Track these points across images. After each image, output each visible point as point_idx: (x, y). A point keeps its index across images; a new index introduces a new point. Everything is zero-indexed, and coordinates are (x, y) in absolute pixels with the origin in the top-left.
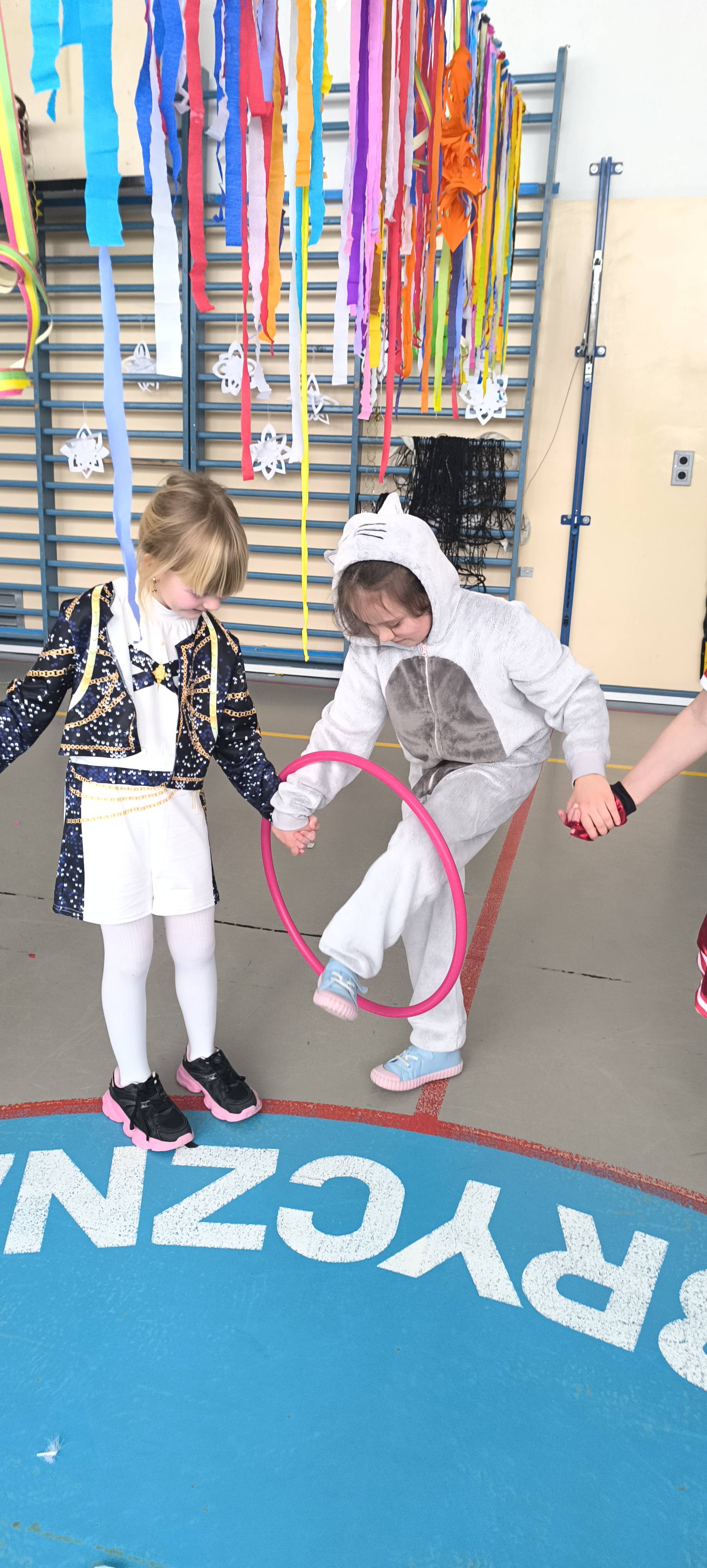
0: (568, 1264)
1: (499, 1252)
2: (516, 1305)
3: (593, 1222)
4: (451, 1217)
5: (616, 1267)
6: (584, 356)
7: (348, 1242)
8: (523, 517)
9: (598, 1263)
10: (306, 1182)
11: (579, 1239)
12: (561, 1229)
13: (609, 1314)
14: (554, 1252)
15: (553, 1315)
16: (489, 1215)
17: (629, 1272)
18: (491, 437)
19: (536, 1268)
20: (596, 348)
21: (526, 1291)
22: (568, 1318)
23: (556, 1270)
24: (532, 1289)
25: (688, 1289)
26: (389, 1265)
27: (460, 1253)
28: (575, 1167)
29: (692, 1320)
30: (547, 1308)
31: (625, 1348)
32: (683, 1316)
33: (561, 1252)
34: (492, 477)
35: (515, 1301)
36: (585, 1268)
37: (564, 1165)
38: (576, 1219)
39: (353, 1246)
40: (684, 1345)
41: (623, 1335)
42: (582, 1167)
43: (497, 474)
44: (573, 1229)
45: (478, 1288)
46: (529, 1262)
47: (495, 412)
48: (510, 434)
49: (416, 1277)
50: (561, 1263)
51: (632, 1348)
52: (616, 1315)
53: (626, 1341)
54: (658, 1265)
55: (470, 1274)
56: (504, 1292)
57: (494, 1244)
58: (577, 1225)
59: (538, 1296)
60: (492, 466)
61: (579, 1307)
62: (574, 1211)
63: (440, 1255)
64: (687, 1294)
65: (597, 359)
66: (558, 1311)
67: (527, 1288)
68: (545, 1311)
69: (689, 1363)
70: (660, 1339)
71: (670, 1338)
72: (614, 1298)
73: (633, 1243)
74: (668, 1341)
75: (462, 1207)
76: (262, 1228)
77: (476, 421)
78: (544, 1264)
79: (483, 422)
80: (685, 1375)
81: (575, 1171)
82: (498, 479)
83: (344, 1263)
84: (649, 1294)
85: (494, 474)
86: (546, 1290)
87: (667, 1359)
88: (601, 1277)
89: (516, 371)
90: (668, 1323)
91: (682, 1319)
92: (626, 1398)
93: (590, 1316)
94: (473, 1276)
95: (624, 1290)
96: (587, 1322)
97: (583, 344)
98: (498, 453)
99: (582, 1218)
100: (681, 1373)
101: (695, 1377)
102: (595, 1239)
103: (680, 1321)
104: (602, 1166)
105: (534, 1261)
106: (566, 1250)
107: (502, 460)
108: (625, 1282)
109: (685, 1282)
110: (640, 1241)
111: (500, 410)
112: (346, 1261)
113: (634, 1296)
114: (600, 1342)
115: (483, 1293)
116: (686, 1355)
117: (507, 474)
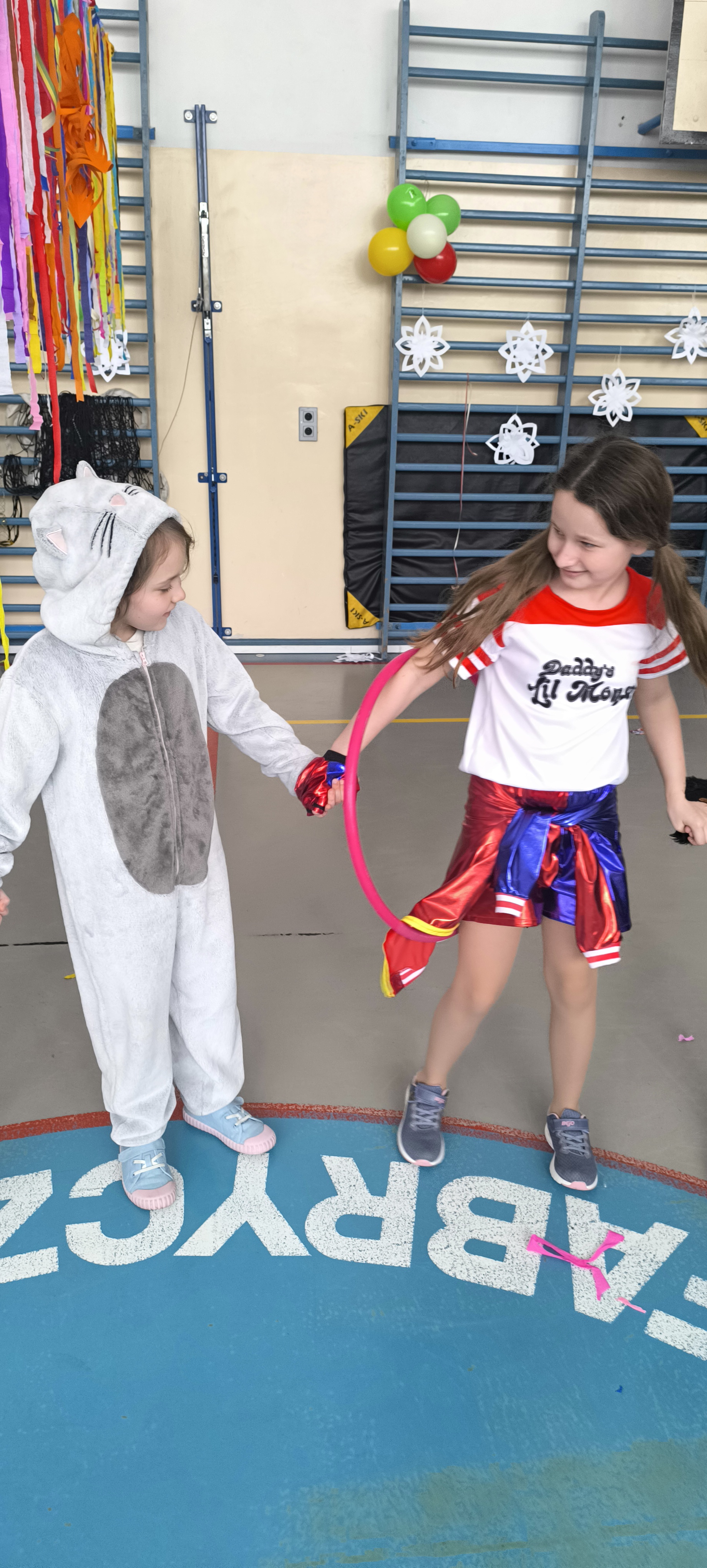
0: (341, 1207)
1: (281, 1212)
2: (305, 1255)
3: (355, 1163)
4: (230, 1192)
5: (381, 1198)
6: (202, 310)
7: (140, 1241)
8: (161, 477)
9: (366, 1199)
10: (86, 1194)
11: (346, 1182)
12: (328, 1177)
13: (384, 1241)
14: (327, 1199)
15: (339, 1255)
16: (264, 1180)
17: (393, 1200)
18: (117, 394)
19: (315, 1217)
20: (212, 303)
21: (311, 1240)
22: (352, 1254)
23: (332, 1214)
24: (315, 1237)
25: (443, 1201)
26: (185, 1251)
27: (247, 1222)
28: (329, 1118)
29: (450, 1226)
30: (332, 1250)
31: (402, 1266)
32: (443, 1225)
33: (333, 1197)
34: (123, 436)
35: (304, 1252)
36: (356, 1206)
37: (320, 1118)
38: (339, 1165)
39: (147, 1243)
40: (449, 1249)
41: (399, 1255)
42: (335, 1115)
43: (129, 433)
44: (338, 1174)
45: (269, 1250)
46: (308, 1213)
47: (119, 368)
48: (137, 391)
49: (212, 1255)
50: (335, 1207)
51: (409, 1264)
52: (389, 1240)
53: (402, 1259)
54: (415, 1187)
55: (259, 1240)
56: (292, 1247)
57: (274, 1206)
58: (342, 1169)
59: (322, 1242)
60: (122, 425)
61: (358, 1241)
62: (336, 1157)
63: (229, 1229)
64: (443, 1206)
65: (214, 314)
66: (342, 1250)
67: (311, 1237)
68: (331, 1254)
69: (455, 1263)
70: (429, 1250)
71: (437, 1247)
72: (386, 1226)
73: (391, 1173)
74: (436, 1250)
75: (239, 1179)
76: (54, 1250)
77: (99, 379)
78: (321, 1212)
79: (108, 379)
80: (455, 1274)
81: (330, 1121)
82: (131, 438)
83: (142, 1261)
84: (413, 1214)
85: (126, 433)
86: (328, 1235)
87: (437, 1265)
88: (371, 1210)
89: (135, 325)
90: (432, 1235)
91: (443, 1228)
92: (412, 1308)
93: (369, 1247)
94: (262, 1240)
95: (392, 1217)
96: (368, 1252)
97: (199, 299)
98: (126, 412)
99: (344, 1162)
100: (451, 1274)
101: (462, 1274)
102: (359, 1178)
103: (442, 1230)
104: (351, 1110)
105: (311, 1211)
106: (337, 1195)
107: (132, 417)
108: (391, 1209)
109: (440, 1196)
110: (397, 1170)
111: (123, 366)
112: (143, 1259)
113: (401, 1219)
114: (382, 1267)
115: (274, 1252)
116: (452, 1257)
117: (139, 433)
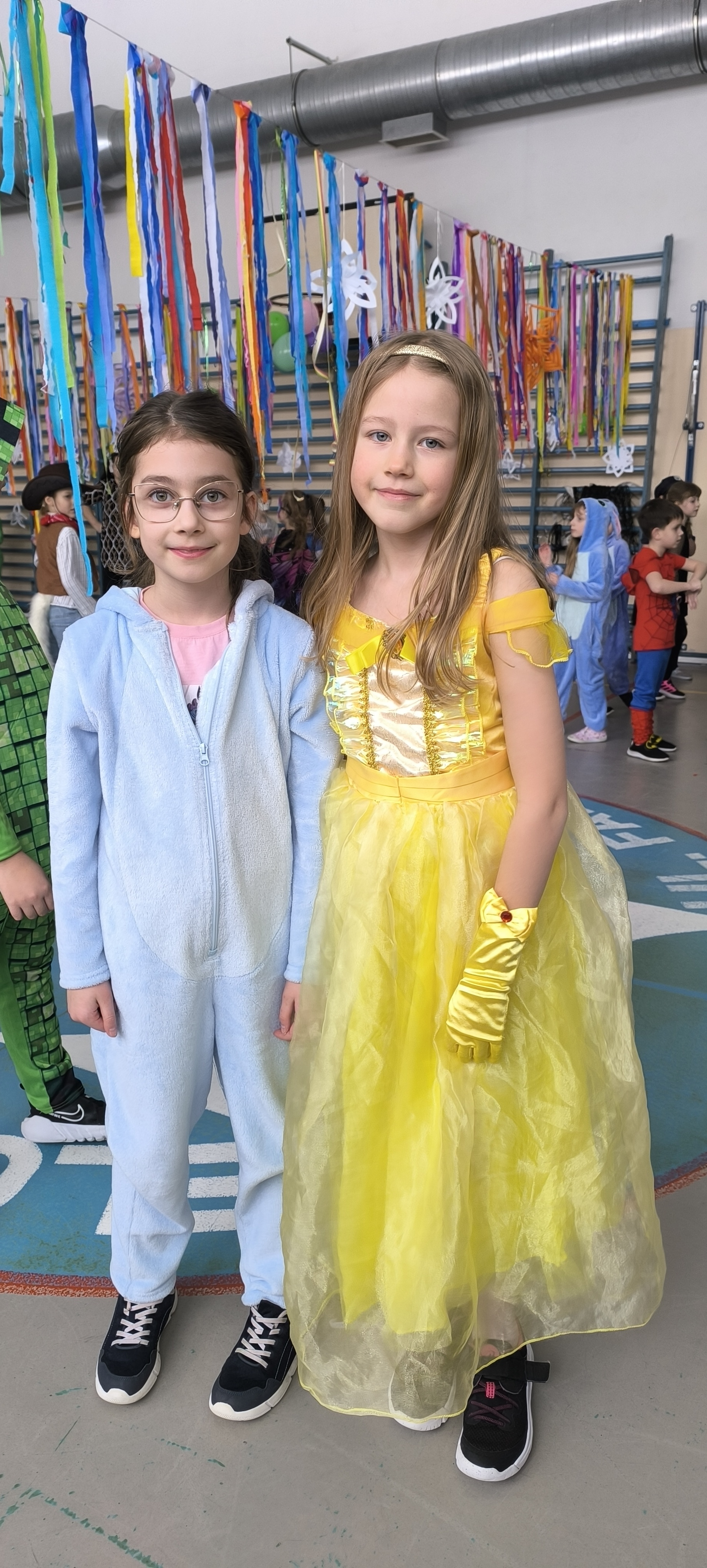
6: (689, 428)
20: (697, 424)
47: (626, 468)
65: (698, 430)
77: (613, 475)
79: (618, 475)
89: (642, 441)
97: (688, 422)
111: (629, 467)
